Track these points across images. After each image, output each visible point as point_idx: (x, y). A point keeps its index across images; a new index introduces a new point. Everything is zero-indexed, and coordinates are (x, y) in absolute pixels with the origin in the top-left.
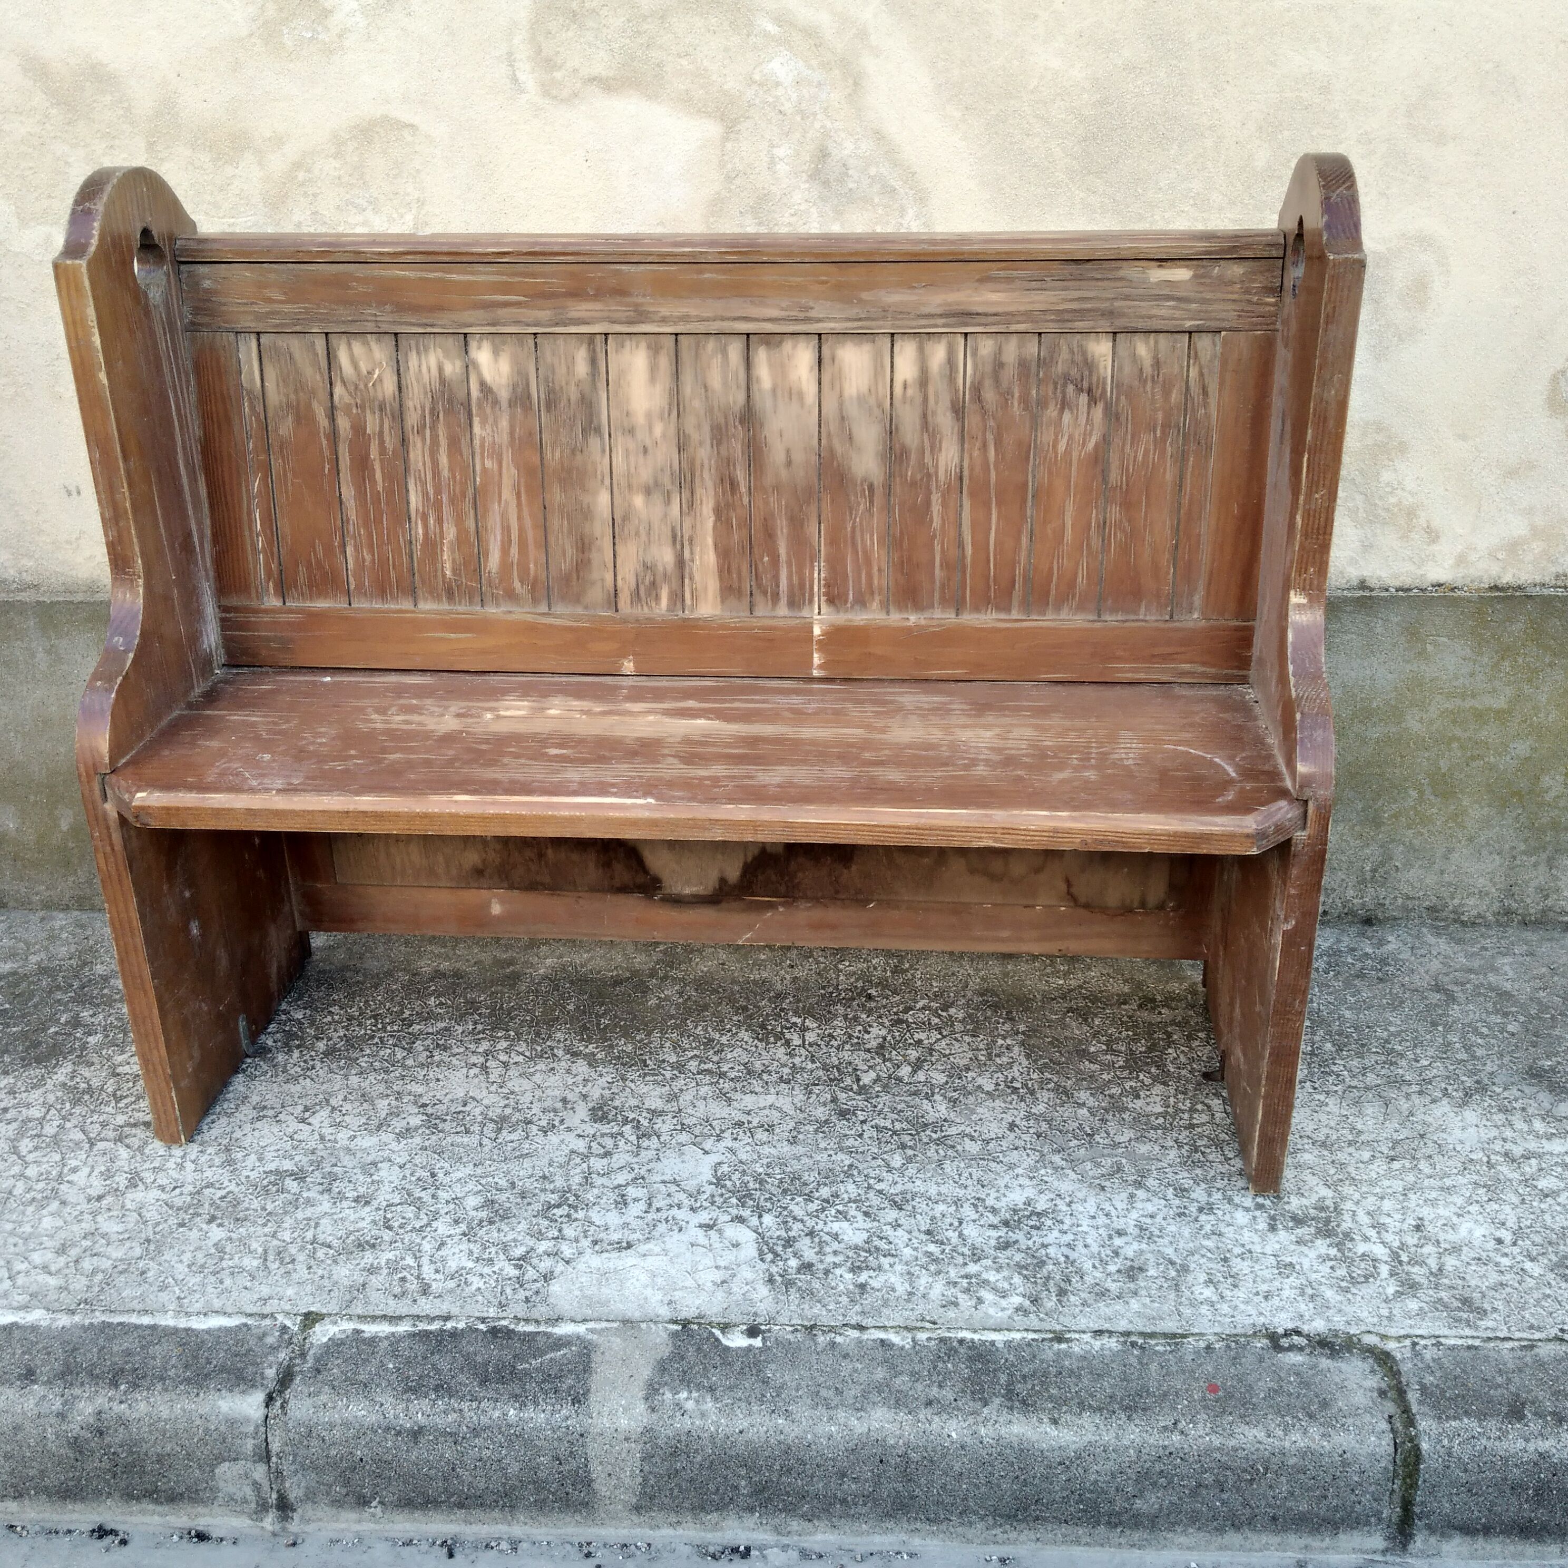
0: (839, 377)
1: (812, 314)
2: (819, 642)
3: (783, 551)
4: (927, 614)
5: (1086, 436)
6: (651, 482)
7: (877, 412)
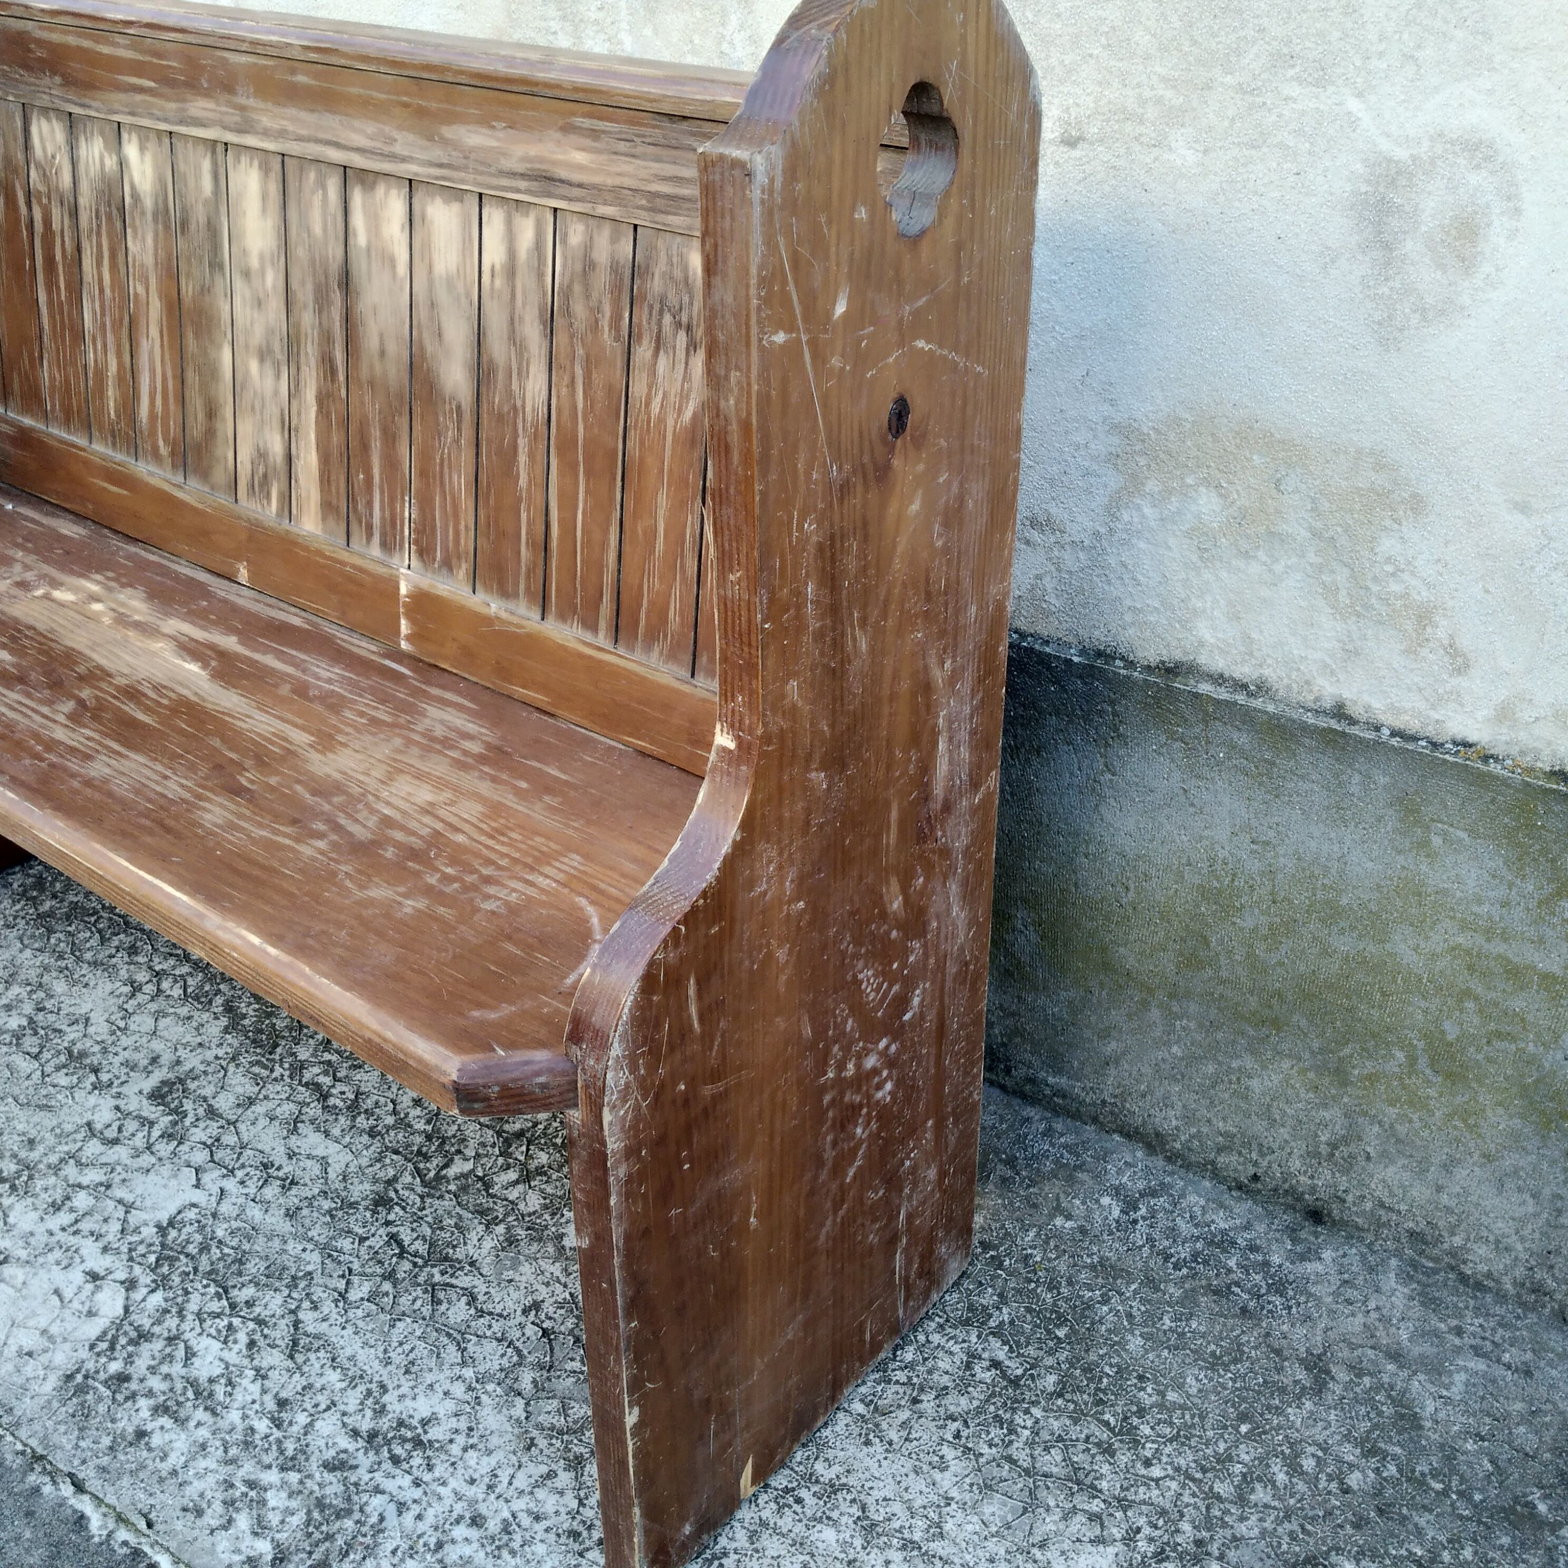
0: (428, 246)
1: (398, 149)
2: (405, 605)
3: (376, 472)
4: (511, 605)
6: (264, 345)
7: (465, 305)
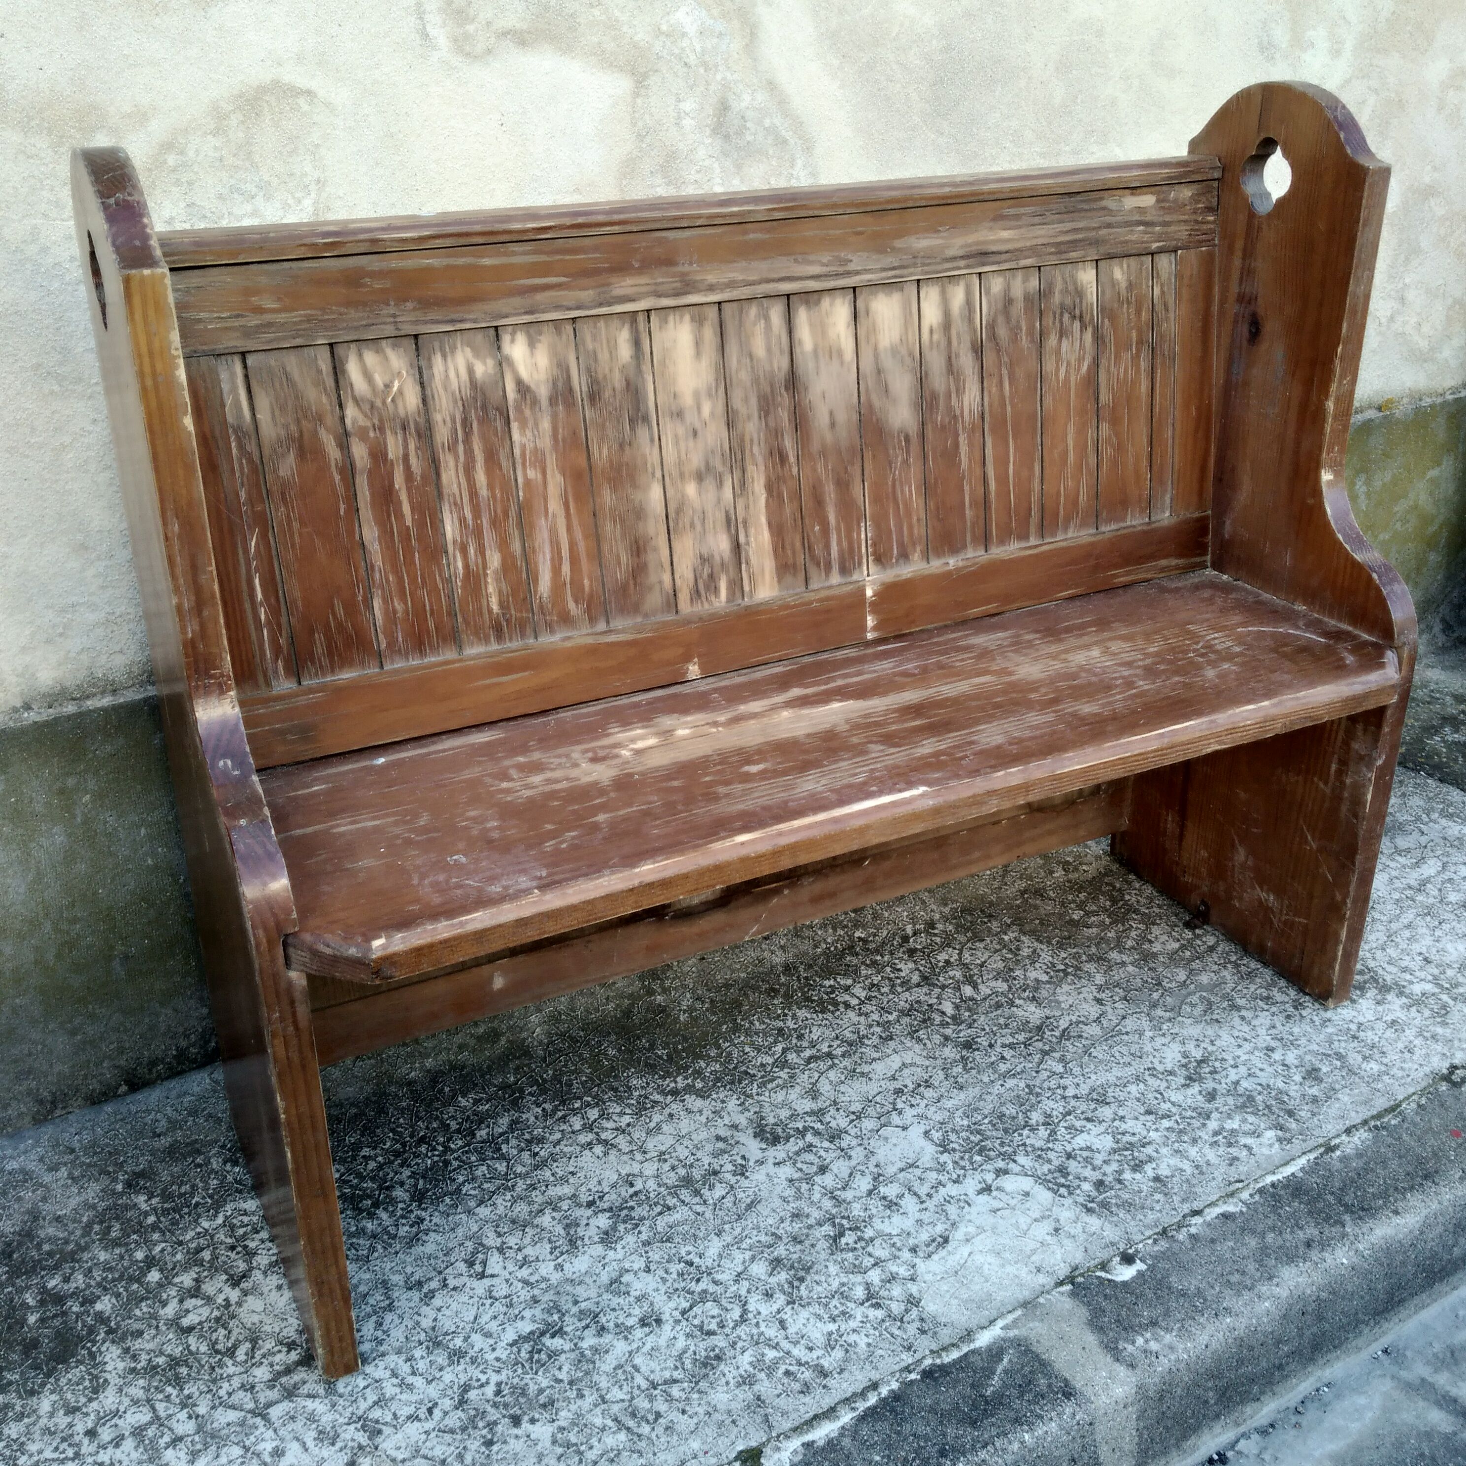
0: (873, 330)
2: (872, 604)
3: (832, 518)
4: (962, 556)
5: (1080, 360)
6: (703, 468)
7: (908, 360)
